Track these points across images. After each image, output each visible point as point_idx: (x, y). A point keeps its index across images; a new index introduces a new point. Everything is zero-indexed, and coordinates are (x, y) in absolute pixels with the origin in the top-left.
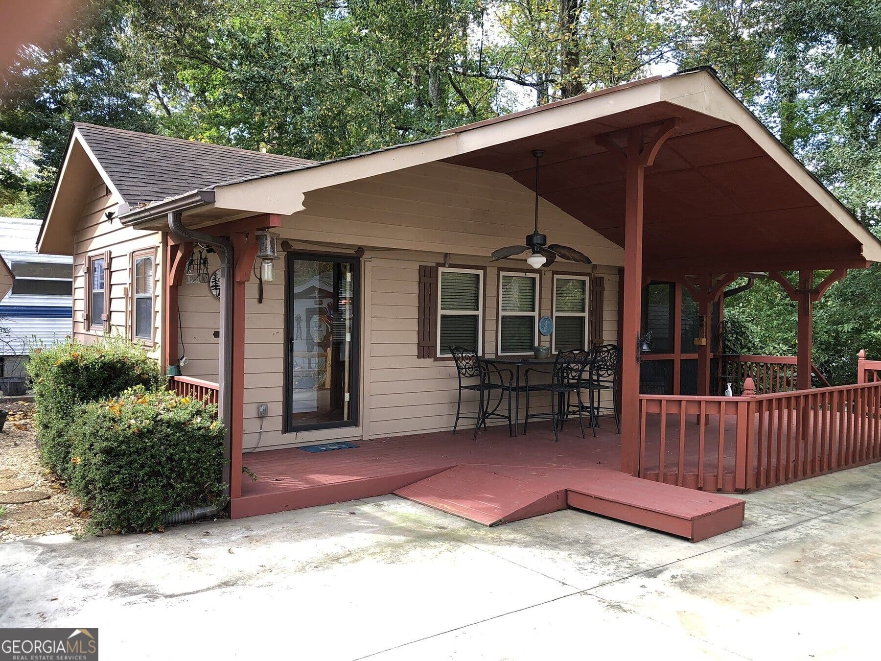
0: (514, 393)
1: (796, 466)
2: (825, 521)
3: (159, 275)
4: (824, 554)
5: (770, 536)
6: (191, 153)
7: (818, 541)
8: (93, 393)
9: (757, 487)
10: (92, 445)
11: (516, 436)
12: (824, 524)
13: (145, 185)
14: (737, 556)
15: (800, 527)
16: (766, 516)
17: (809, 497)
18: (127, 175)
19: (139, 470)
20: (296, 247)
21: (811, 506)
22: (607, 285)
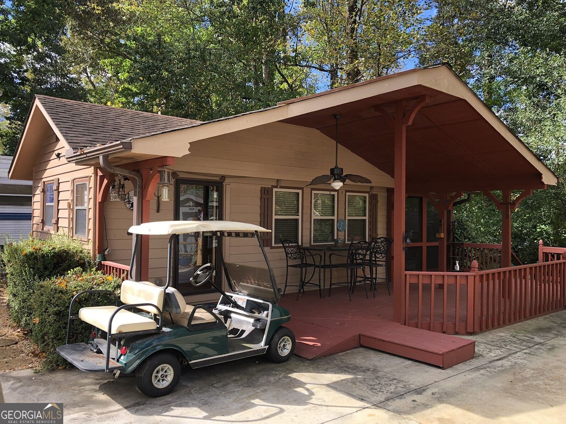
0: (322, 270)
1: (504, 317)
2: (526, 353)
3: (92, 195)
4: (528, 376)
5: (493, 364)
6: (112, 115)
7: (523, 367)
8: (47, 273)
9: (481, 330)
10: (47, 309)
11: (324, 298)
12: (525, 355)
13: (82, 136)
14: (472, 379)
15: (510, 358)
16: (488, 350)
17: (514, 337)
18: (71, 130)
19: (79, 325)
20: (182, 176)
21: (516, 343)
22: (379, 199)
